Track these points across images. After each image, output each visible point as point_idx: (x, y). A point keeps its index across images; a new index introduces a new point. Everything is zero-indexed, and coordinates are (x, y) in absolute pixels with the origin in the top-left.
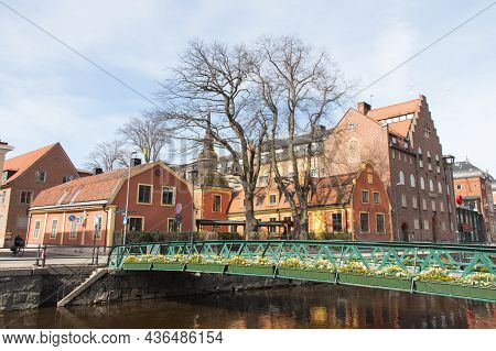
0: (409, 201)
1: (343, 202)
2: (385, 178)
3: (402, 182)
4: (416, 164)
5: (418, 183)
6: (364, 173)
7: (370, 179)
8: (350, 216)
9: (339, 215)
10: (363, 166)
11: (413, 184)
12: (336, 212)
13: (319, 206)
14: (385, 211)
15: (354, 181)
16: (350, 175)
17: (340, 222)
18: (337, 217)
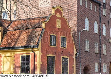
0: (92, 46)
1: (32, 45)
2: (72, 23)
3: (87, 28)
4: (100, 12)
5: (100, 30)
6: (53, 18)
7: (58, 24)
8: (38, 59)
9: (28, 57)
10: (53, 12)
11: (96, 31)
12: (25, 54)
13: (9, 48)
14: (70, 55)
15: (44, 25)
16: (40, 18)
17: (28, 64)
18: (26, 60)
